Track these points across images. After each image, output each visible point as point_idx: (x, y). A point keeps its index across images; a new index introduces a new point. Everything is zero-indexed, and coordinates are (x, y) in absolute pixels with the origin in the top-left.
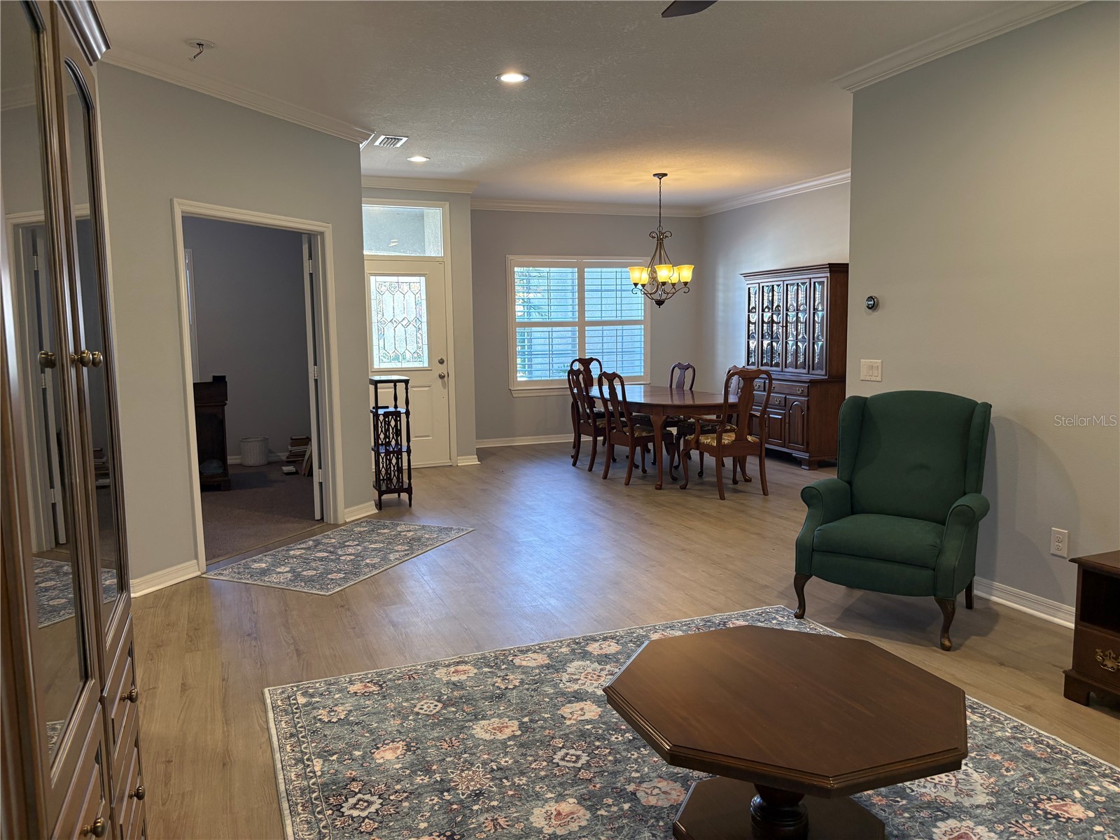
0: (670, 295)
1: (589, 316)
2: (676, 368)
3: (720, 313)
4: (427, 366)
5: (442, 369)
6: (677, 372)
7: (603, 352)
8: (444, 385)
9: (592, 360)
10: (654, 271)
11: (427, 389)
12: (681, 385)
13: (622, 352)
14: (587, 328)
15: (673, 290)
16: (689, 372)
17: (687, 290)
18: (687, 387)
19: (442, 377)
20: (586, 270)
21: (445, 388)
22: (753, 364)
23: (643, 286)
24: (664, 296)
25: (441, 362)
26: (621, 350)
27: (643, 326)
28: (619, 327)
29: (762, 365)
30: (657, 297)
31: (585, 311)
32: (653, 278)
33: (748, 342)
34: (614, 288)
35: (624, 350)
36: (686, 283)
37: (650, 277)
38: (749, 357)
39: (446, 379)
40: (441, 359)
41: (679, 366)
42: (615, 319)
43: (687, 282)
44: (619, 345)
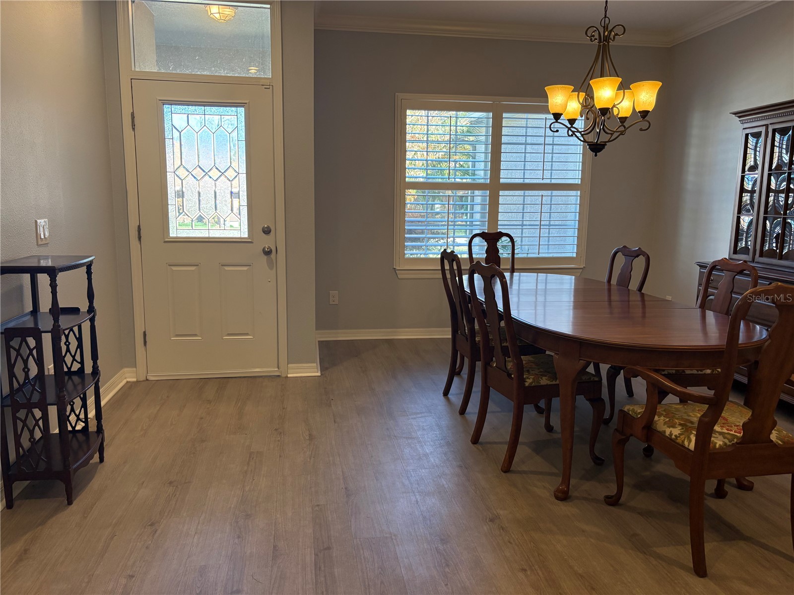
0: (616, 135)
1: (505, 177)
2: (619, 254)
3: (690, 178)
4: (246, 236)
5: (267, 242)
6: (620, 260)
7: (523, 225)
8: (271, 265)
9: (501, 235)
10: (590, 95)
11: (245, 268)
12: (624, 280)
13: (550, 225)
14: (501, 193)
15: (622, 129)
16: (639, 264)
17: (645, 125)
18: (634, 285)
19: (268, 253)
20: (505, 115)
21: (271, 268)
22: (745, 250)
23: (572, 121)
24: (604, 138)
25: (267, 231)
26: (547, 223)
27: (579, 192)
28: (549, 193)
29: (761, 255)
30: (591, 138)
31: (500, 170)
32: (588, 107)
33: (738, 219)
34: (541, 140)
35: (552, 223)
36: (645, 114)
37: (583, 106)
38: (737, 240)
39: (273, 255)
40: (268, 227)
41: (625, 250)
42: (541, 181)
43: (647, 112)
44: (545, 216)
